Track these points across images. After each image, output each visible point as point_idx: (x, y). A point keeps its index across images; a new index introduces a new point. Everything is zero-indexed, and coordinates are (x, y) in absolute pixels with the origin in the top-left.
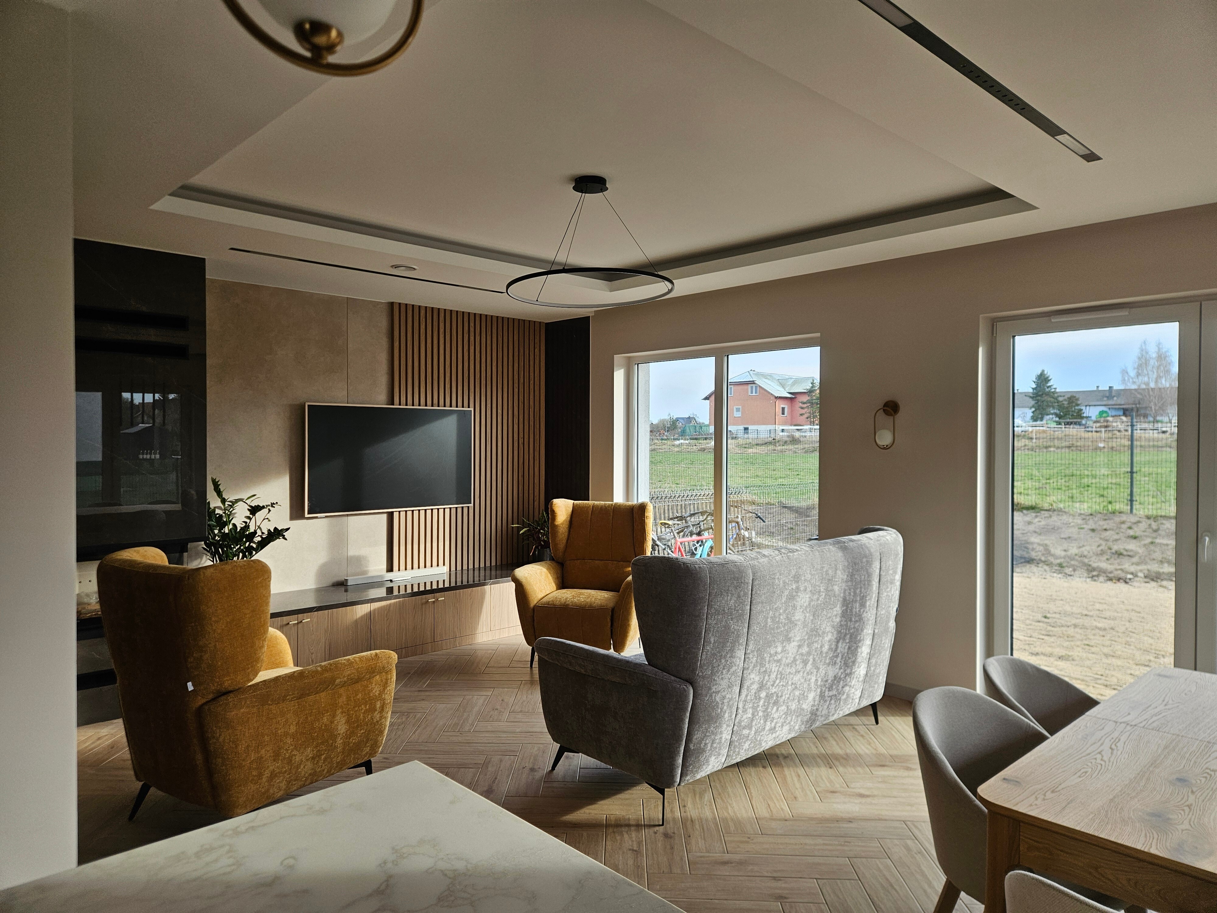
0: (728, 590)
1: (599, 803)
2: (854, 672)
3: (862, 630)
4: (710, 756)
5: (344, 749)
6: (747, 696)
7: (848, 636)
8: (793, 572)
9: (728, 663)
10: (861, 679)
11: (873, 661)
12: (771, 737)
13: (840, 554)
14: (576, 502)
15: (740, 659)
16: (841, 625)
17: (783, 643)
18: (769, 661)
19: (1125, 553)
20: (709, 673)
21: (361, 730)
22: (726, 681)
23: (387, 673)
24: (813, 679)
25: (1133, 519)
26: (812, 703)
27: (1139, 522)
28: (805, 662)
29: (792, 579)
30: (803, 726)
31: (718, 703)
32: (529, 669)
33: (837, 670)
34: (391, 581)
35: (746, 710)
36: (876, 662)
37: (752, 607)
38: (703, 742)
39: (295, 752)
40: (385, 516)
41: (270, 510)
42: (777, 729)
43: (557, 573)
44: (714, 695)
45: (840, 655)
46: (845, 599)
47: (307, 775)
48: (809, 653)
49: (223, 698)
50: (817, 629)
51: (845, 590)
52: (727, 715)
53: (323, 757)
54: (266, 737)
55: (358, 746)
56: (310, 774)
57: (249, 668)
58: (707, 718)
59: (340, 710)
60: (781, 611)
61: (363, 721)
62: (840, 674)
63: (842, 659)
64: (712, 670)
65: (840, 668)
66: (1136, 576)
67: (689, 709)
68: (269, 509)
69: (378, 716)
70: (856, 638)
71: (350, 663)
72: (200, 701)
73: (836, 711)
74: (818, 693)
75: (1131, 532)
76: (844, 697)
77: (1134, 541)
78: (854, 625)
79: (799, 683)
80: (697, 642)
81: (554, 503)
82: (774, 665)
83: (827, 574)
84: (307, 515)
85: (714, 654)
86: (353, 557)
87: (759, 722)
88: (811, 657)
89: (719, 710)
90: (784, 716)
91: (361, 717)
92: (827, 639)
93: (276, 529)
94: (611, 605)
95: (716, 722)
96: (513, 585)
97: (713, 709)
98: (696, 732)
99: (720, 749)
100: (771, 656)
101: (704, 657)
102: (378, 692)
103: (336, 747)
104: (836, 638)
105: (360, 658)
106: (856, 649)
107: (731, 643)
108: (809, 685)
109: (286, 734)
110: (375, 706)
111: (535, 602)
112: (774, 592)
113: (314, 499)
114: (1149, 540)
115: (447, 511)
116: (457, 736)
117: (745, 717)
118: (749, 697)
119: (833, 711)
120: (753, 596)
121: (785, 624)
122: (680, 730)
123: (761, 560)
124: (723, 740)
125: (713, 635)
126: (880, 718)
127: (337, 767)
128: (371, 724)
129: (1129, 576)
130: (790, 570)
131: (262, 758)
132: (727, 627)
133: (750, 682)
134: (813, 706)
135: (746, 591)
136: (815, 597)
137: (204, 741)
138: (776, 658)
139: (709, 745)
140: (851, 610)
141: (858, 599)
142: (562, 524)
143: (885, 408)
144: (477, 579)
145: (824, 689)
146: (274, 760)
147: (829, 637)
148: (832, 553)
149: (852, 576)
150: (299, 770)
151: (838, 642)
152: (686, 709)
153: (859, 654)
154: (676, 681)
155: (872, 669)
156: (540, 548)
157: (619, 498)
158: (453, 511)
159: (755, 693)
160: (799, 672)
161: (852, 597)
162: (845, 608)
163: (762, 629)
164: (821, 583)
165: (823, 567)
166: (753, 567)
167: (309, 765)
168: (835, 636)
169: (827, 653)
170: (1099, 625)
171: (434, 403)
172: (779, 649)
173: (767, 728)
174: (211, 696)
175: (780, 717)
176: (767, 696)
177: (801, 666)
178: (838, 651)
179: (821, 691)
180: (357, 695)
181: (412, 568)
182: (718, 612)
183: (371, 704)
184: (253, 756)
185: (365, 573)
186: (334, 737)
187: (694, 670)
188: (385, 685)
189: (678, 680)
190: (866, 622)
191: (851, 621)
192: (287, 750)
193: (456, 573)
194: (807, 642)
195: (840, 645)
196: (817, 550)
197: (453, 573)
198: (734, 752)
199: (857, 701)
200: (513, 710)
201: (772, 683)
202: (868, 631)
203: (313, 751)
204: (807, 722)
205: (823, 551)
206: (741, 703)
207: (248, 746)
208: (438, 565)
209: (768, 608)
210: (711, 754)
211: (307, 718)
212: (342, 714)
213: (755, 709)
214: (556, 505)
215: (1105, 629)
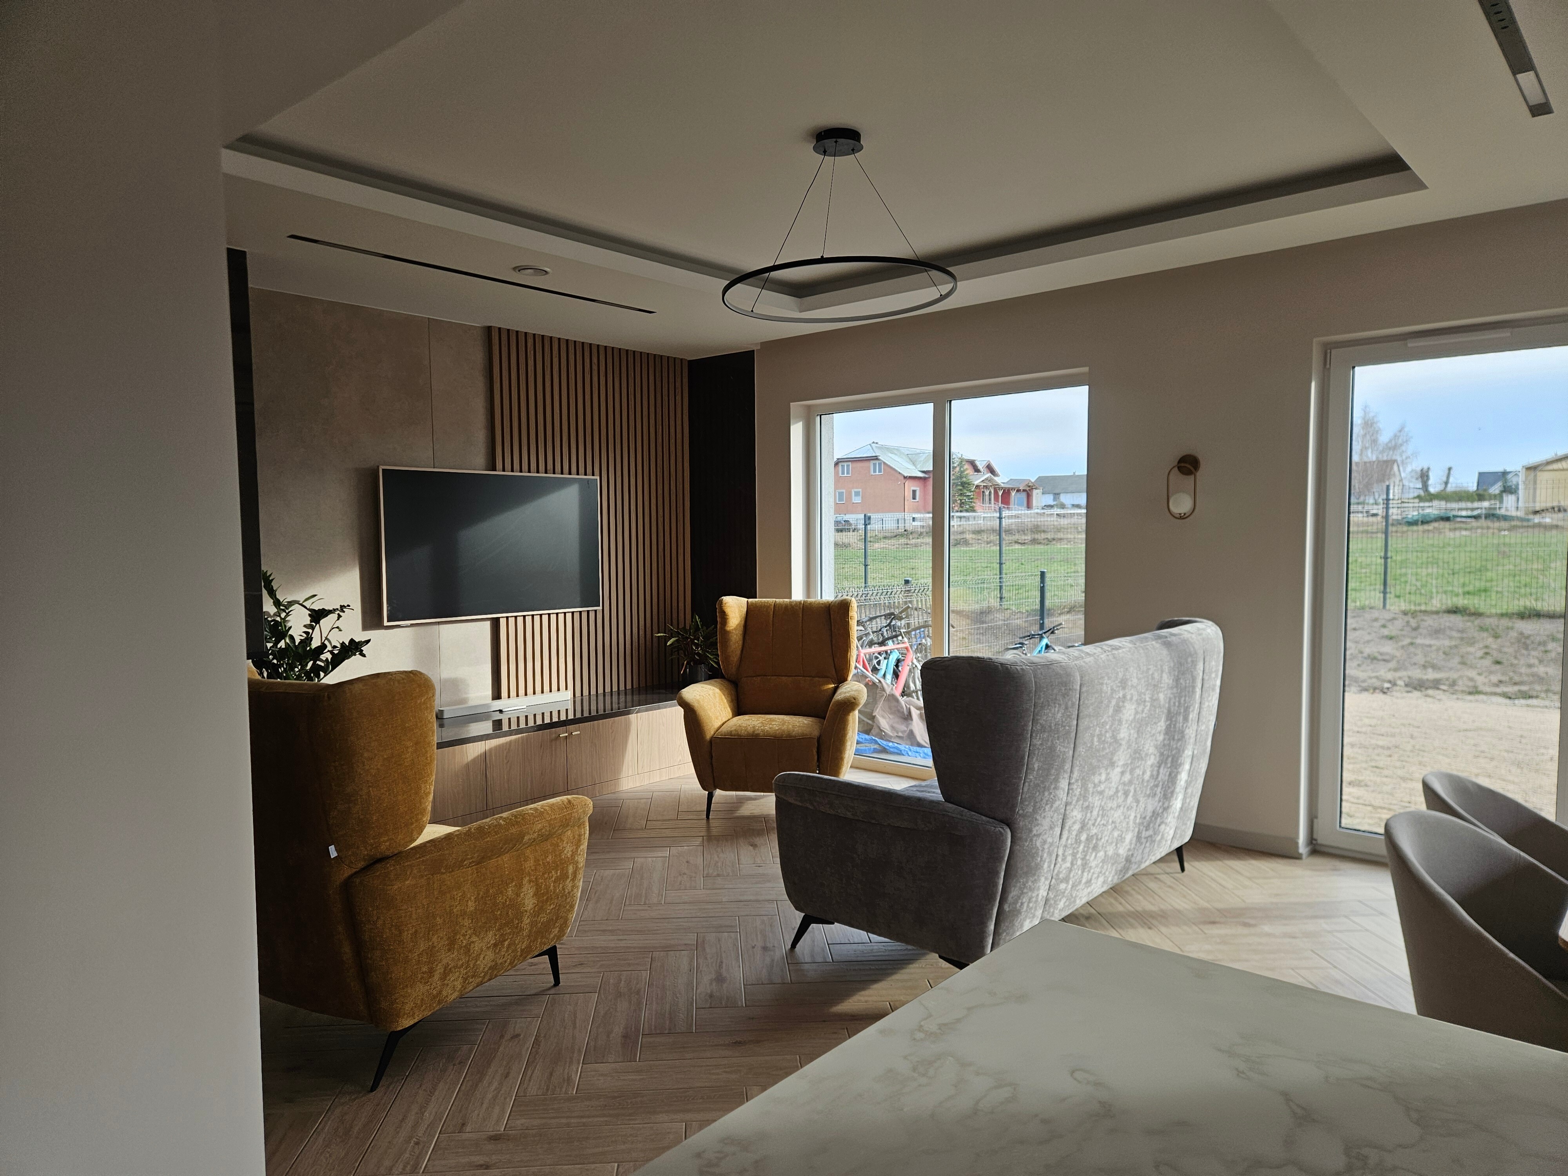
0: (1056, 699)
1: (871, 987)
2: (1172, 806)
3: (1183, 751)
4: (1025, 920)
5: (530, 931)
6: (1067, 839)
7: (1170, 759)
8: (1120, 675)
9: (1052, 796)
10: (1177, 814)
11: (1189, 791)
12: (1086, 891)
13: (1165, 652)
14: (750, 600)
15: (1064, 790)
16: (1164, 745)
17: (1106, 769)
18: (1093, 793)
19: (1380, 657)
20: (1031, 810)
21: (550, 905)
22: (1048, 820)
23: (579, 827)
24: (1133, 815)
25: (1388, 616)
26: (1128, 847)
27: (1394, 619)
28: (1126, 794)
29: (1119, 684)
30: (1116, 877)
31: (1038, 849)
32: (705, 821)
33: (1156, 804)
34: (501, 711)
35: (1065, 858)
36: (1192, 792)
37: (1079, 721)
38: (1020, 901)
39: (474, 938)
40: (487, 625)
41: (339, 616)
42: (1092, 882)
43: (731, 695)
44: (1034, 839)
45: (1161, 784)
46: (1169, 711)
47: (486, 969)
48: (1130, 782)
49: (378, 866)
50: (1141, 750)
51: (1170, 699)
52: (1046, 865)
53: (506, 943)
54: (438, 919)
55: (547, 926)
56: (490, 968)
57: (412, 824)
58: (1025, 869)
59: (527, 878)
60: (1108, 727)
61: (554, 893)
62: (1158, 808)
63: (1162, 789)
64: (1034, 806)
65: (1160, 801)
66: (1395, 684)
67: (1006, 859)
68: (338, 614)
69: (570, 885)
70: (1177, 761)
71: (540, 814)
72: (347, 872)
73: (1149, 855)
74: (1136, 834)
75: (1386, 632)
76: (1159, 838)
77: (1390, 642)
78: (1177, 744)
79: (1119, 821)
80: (1018, 770)
81: (724, 602)
82: (1097, 798)
83: (1153, 678)
84: (386, 623)
85: (1037, 785)
86: (446, 681)
87: (1077, 872)
88: (1133, 786)
89: (1039, 859)
90: (1101, 864)
91: (552, 888)
92: (1149, 763)
93: (352, 641)
94: (816, 733)
95: (1034, 875)
96: (680, 711)
97: (1033, 857)
98: (1013, 889)
99: (1036, 909)
100: (1095, 786)
101: (1026, 789)
102: (570, 853)
103: (522, 929)
104: (1158, 762)
105: (551, 806)
106: (1176, 776)
107: (1056, 770)
108: (1128, 823)
109: (463, 914)
110: (567, 872)
111: (712, 733)
112: (1102, 702)
113: (395, 601)
114: (1407, 641)
115: (569, 616)
116: (646, 910)
117: (1064, 866)
118: (1069, 842)
119: (1146, 855)
120: (1081, 707)
121: (1110, 744)
122: (994, 886)
123: (1088, 660)
124: (1040, 897)
125: (1037, 760)
126: (1186, 865)
127: (521, 956)
128: (562, 897)
129: (1387, 685)
130: (1117, 673)
131: (435, 947)
132: (1052, 749)
133: (1073, 820)
134: (1129, 850)
135: (1074, 700)
136: (1140, 708)
137: (354, 927)
138: (1099, 789)
139: (1025, 905)
140: (1175, 725)
141: (1182, 711)
142: (735, 629)
143: (1182, 465)
144: (615, 706)
145: (1141, 828)
146: (449, 950)
147: (1152, 760)
148: (1157, 651)
149: (1177, 680)
150: (478, 962)
151: (1159, 767)
152: (1003, 858)
153: (1178, 781)
154: (990, 823)
155: (1188, 801)
156: (692, 664)
157: (798, 594)
158: (577, 616)
159: (1076, 836)
160: (1120, 806)
161: (1176, 708)
162: (1168, 723)
163: (1088, 750)
164: (1147, 690)
165: (1149, 669)
166: (1080, 668)
167: (490, 955)
168: (1158, 759)
169: (1148, 781)
170: (1381, 743)
171: (548, 468)
172: (1103, 777)
173: (1084, 880)
174: (361, 865)
175: (1097, 866)
176: (1087, 839)
177: (1122, 799)
178: (1159, 779)
179: (1138, 832)
180: (546, 857)
181: (526, 694)
182: (1043, 729)
183: (562, 869)
184: (423, 946)
185: (463, 701)
186: (519, 915)
187: (1014, 806)
188: (578, 843)
189: (991, 820)
190: (1187, 741)
191: (1174, 739)
192: (464, 935)
193: (582, 700)
194: (1129, 767)
195: (1161, 770)
196: (1141, 647)
197: (578, 700)
198: (1048, 913)
199: (1169, 842)
200: (707, 874)
201: (1093, 822)
202: (1188, 752)
203: (496, 935)
204: (1121, 871)
205: (1147, 649)
206: (1062, 848)
207: (416, 931)
208: (559, 690)
209: (1095, 724)
210: (1026, 917)
211: (488, 890)
212: (530, 884)
213: (1074, 855)
214: (727, 605)
215: (1389, 748)
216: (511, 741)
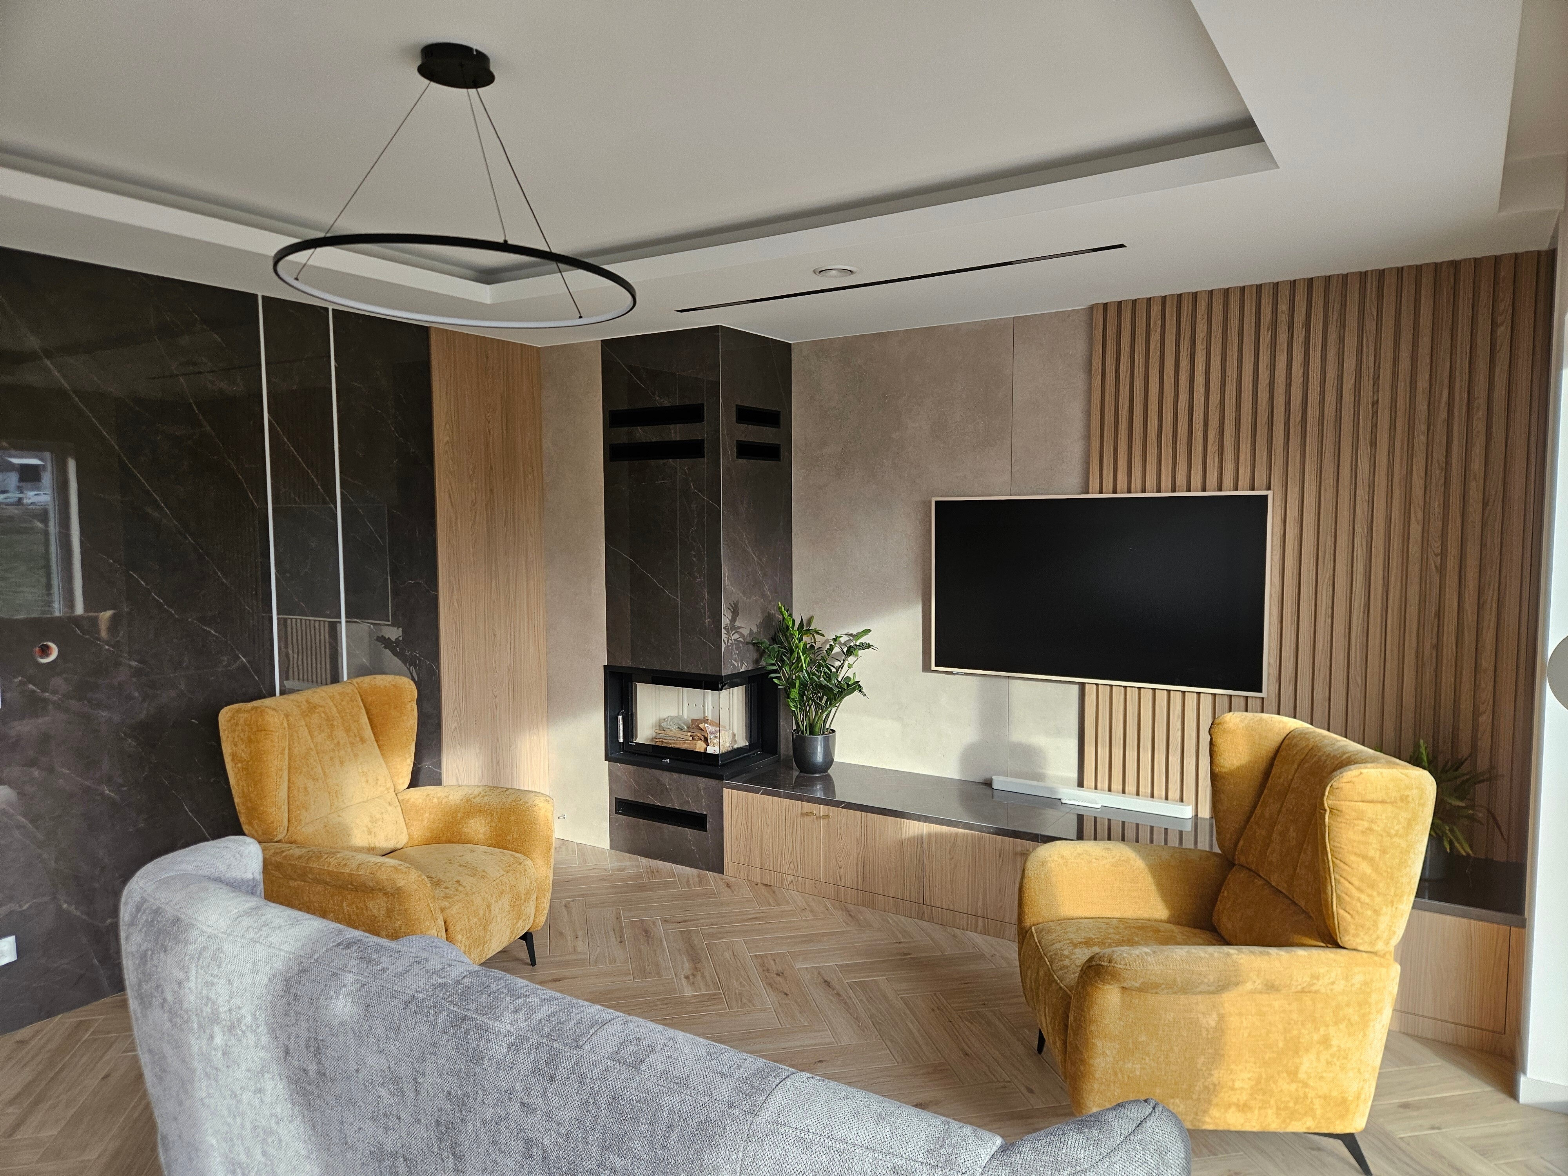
34: (1061, 802)
40: (1075, 689)
84: (934, 668)
86: (1014, 745)
181: (1124, 793)
216: (957, 834)
